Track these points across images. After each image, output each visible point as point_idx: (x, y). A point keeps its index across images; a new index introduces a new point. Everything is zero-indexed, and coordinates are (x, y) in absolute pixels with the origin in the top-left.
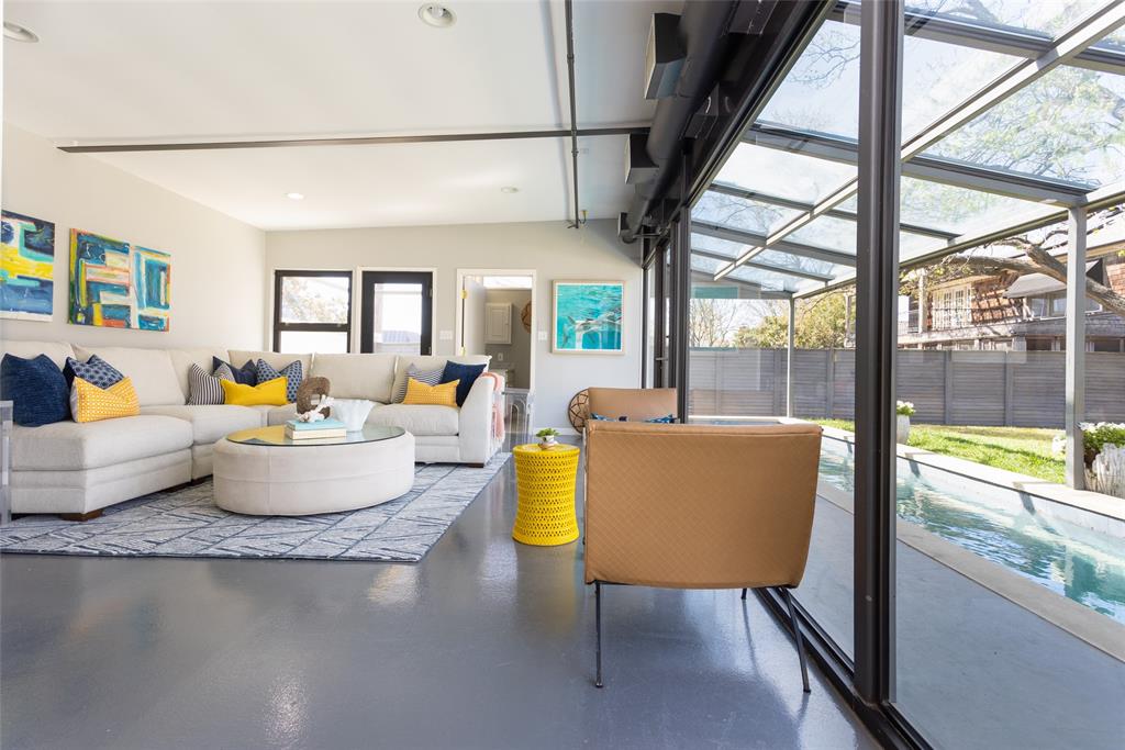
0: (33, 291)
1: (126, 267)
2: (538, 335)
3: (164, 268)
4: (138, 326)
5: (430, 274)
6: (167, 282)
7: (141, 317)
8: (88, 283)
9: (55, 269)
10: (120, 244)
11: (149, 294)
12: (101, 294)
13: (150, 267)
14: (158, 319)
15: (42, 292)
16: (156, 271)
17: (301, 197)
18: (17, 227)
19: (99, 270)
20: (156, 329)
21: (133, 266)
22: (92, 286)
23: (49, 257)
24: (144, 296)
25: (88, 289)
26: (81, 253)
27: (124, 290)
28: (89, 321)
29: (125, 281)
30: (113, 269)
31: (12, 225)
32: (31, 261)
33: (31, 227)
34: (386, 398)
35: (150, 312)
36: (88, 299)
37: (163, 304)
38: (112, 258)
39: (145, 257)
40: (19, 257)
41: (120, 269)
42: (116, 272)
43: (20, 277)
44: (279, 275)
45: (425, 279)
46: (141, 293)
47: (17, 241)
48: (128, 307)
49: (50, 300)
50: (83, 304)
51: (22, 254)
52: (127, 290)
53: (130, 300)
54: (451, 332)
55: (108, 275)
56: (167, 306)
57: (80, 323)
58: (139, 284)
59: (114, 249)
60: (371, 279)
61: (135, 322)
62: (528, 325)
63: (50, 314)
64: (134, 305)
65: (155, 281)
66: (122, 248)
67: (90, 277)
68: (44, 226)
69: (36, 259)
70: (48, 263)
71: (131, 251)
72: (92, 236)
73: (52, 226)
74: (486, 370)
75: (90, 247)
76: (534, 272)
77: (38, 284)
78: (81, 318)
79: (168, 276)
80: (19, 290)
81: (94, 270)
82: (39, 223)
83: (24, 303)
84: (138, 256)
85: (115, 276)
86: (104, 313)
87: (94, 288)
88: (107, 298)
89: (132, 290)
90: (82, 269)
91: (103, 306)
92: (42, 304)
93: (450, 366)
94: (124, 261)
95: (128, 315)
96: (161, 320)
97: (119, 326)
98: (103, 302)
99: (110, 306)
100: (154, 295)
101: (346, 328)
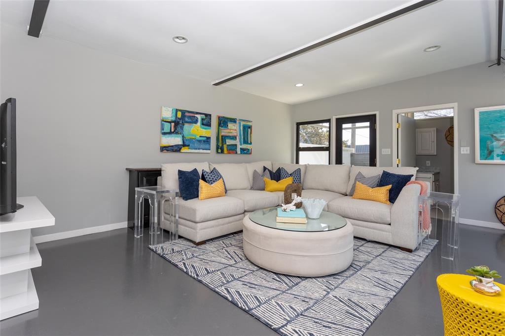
0: (204, 141)
1: (235, 128)
2: (460, 150)
3: (250, 127)
4: (240, 153)
5: (375, 116)
6: (251, 133)
7: (241, 149)
8: (222, 136)
9: (211, 132)
10: (233, 119)
11: (244, 138)
12: (227, 140)
13: (244, 127)
14: (247, 149)
15: (207, 141)
16: (247, 128)
17: (302, 85)
18: (199, 117)
19: (225, 131)
20: (247, 153)
21: (238, 128)
22: (223, 137)
23: (209, 127)
24: (242, 140)
25: (222, 139)
26: (219, 125)
27: (234, 138)
28: (222, 152)
29: (235, 134)
30: (231, 130)
31: (198, 117)
32: (204, 130)
33: (204, 116)
34: (344, 191)
35: (245, 146)
36: (222, 143)
37: (249, 142)
38: (230, 125)
39: (242, 123)
40: (200, 129)
41: (233, 130)
42: (232, 131)
43: (200, 136)
44: (298, 124)
45: (372, 119)
46: (241, 139)
47: (199, 123)
48: (236, 145)
49: (210, 144)
50: (221, 145)
51: (201, 128)
52: (236, 138)
53: (237, 142)
54: (390, 150)
55: (229, 132)
56: (251, 143)
57: (219, 153)
58: (240, 135)
59: (231, 121)
60: (340, 122)
61: (239, 151)
62: (451, 142)
63: (210, 150)
64: (238, 144)
65: (246, 133)
66: (233, 121)
67: (223, 134)
68: (208, 116)
69: (205, 129)
70: (209, 130)
71: (237, 122)
72: (224, 117)
73: (210, 115)
74: (413, 179)
75: (223, 122)
76: (455, 105)
77: (205, 138)
78: (220, 151)
79: (251, 130)
80: (200, 141)
81: (224, 131)
82: (206, 115)
83: (202, 146)
84: (240, 123)
85: (231, 133)
86: (227, 148)
87: (224, 138)
88: (229, 142)
89: (237, 138)
90: (220, 131)
91: (227, 145)
92: (207, 146)
93: (385, 174)
94: (235, 126)
95: (236, 148)
96: (249, 150)
97: (233, 153)
98: (227, 144)
99: (229, 145)
100: (246, 139)
101: (328, 149)
